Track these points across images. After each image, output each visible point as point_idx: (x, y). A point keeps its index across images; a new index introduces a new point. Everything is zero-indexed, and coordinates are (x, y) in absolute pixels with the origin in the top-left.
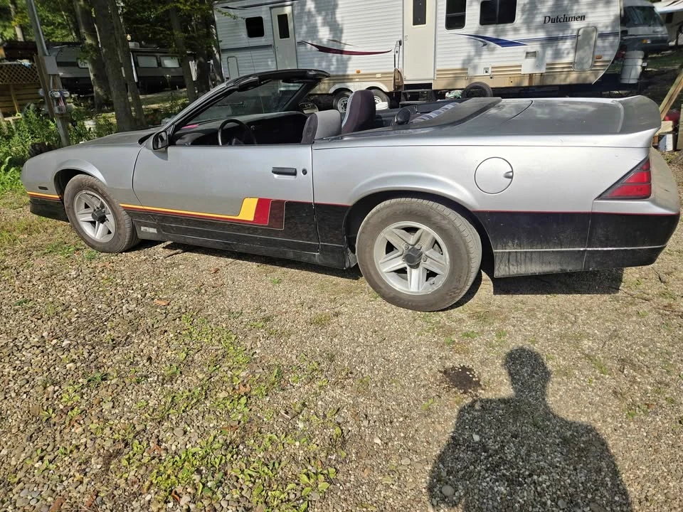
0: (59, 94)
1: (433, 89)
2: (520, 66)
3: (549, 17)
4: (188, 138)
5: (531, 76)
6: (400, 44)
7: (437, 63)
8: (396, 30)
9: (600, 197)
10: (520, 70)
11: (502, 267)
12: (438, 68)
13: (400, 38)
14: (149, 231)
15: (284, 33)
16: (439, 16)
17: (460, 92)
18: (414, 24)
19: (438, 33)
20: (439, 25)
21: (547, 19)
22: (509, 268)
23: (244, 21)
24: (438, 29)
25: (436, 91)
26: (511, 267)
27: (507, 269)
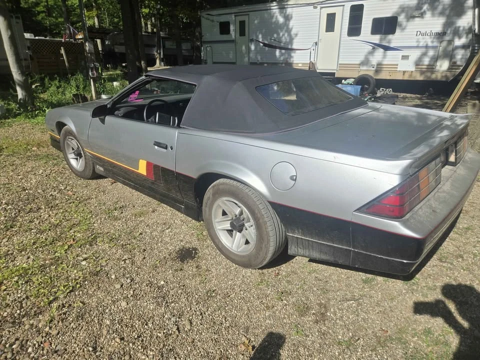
0: (93, 65)
1: (336, 76)
2: (397, 65)
3: (420, 32)
4: (122, 111)
5: (404, 72)
6: (316, 45)
7: (340, 59)
8: (315, 35)
9: (359, 210)
10: (397, 68)
11: (293, 247)
12: (340, 62)
13: (316, 40)
14: (100, 169)
15: (242, 33)
16: (343, 27)
17: (353, 80)
18: (326, 32)
19: (342, 39)
20: (343, 33)
21: (419, 33)
22: (298, 250)
23: (219, 23)
24: (342, 36)
25: (337, 78)
26: (299, 249)
27: (296, 251)
